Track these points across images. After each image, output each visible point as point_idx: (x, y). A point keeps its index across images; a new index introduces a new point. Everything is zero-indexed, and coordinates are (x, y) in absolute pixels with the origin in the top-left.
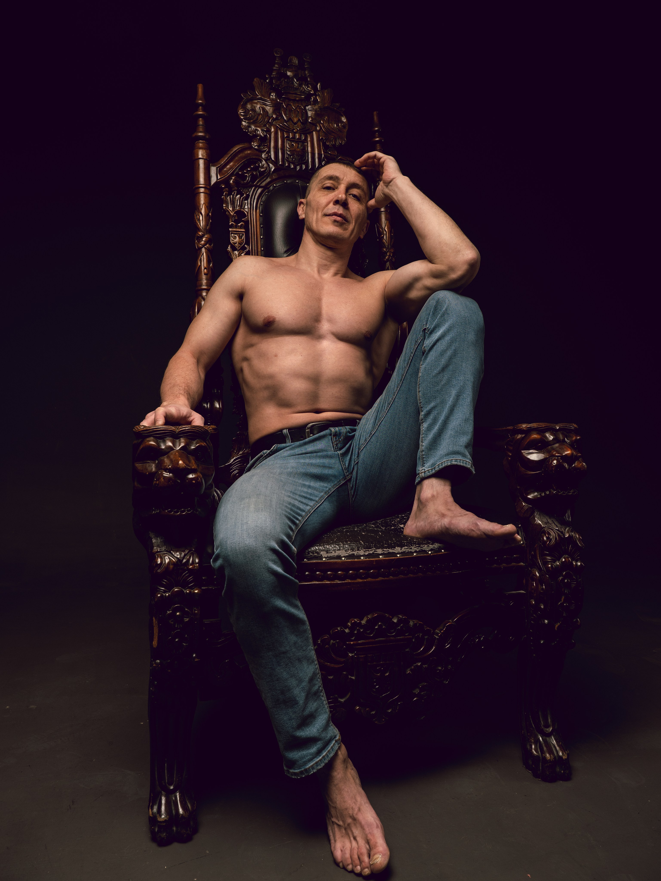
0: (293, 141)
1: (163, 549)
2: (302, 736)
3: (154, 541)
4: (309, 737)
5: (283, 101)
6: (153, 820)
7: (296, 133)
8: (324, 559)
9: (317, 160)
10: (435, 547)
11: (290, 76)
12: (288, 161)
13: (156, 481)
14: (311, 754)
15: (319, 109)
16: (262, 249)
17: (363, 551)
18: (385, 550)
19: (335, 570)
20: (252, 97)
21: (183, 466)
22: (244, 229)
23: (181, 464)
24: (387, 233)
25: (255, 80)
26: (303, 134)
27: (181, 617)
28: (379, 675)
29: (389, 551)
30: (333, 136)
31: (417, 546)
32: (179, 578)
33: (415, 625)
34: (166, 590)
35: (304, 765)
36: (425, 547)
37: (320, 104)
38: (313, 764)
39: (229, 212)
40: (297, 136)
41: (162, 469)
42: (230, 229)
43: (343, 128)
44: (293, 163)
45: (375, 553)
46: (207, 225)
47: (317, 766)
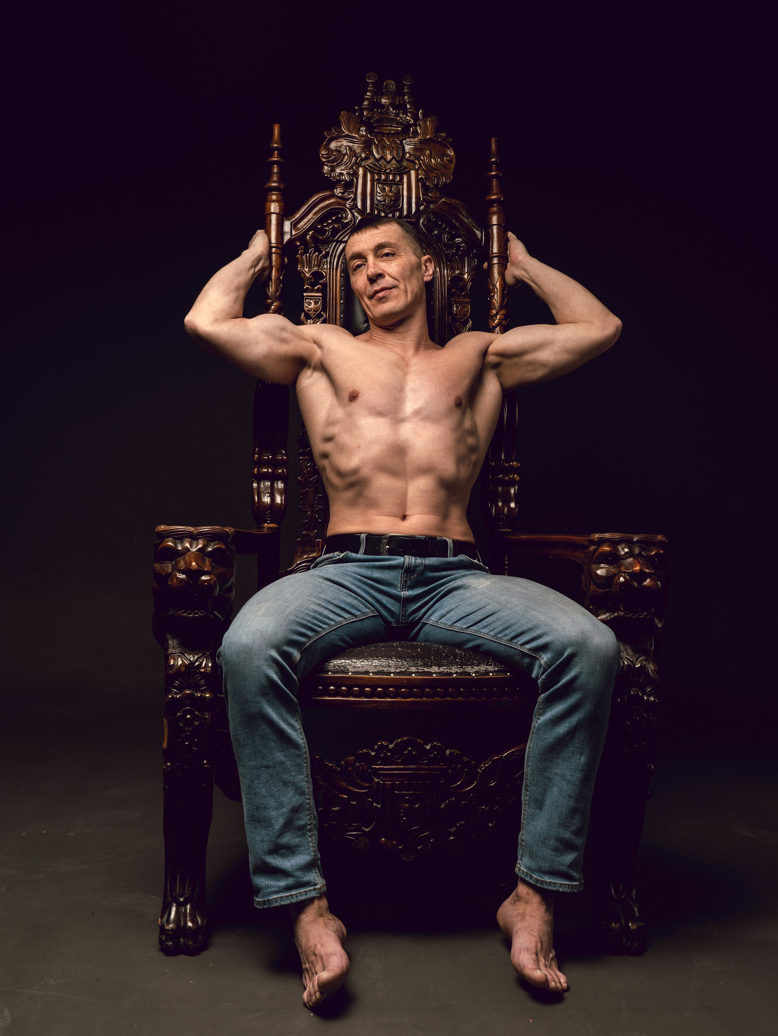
0: (385, 184)
1: (178, 651)
2: (271, 863)
3: (170, 642)
4: (278, 868)
5: (375, 136)
6: (162, 928)
7: (389, 174)
8: (350, 674)
9: (414, 205)
10: (481, 669)
11: (385, 104)
12: (377, 209)
13: (170, 581)
14: (279, 887)
15: (419, 142)
16: (342, 316)
18: (420, 668)
19: (362, 687)
20: (337, 135)
21: (196, 567)
22: (321, 292)
23: (194, 565)
24: (499, 291)
25: (342, 113)
26: (398, 174)
27: (192, 720)
28: (407, 805)
29: (424, 669)
30: (435, 173)
31: (459, 666)
32: (190, 680)
33: (451, 754)
34: (177, 692)
35: (268, 895)
36: (469, 669)
37: (421, 135)
38: (277, 898)
39: (304, 274)
40: (391, 177)
41: (176, 570)
42: (305, 294)
43: (448, 163)
44: (384, 211)
45: (408, 670)
46: (277, 291)
47: (281, 901)
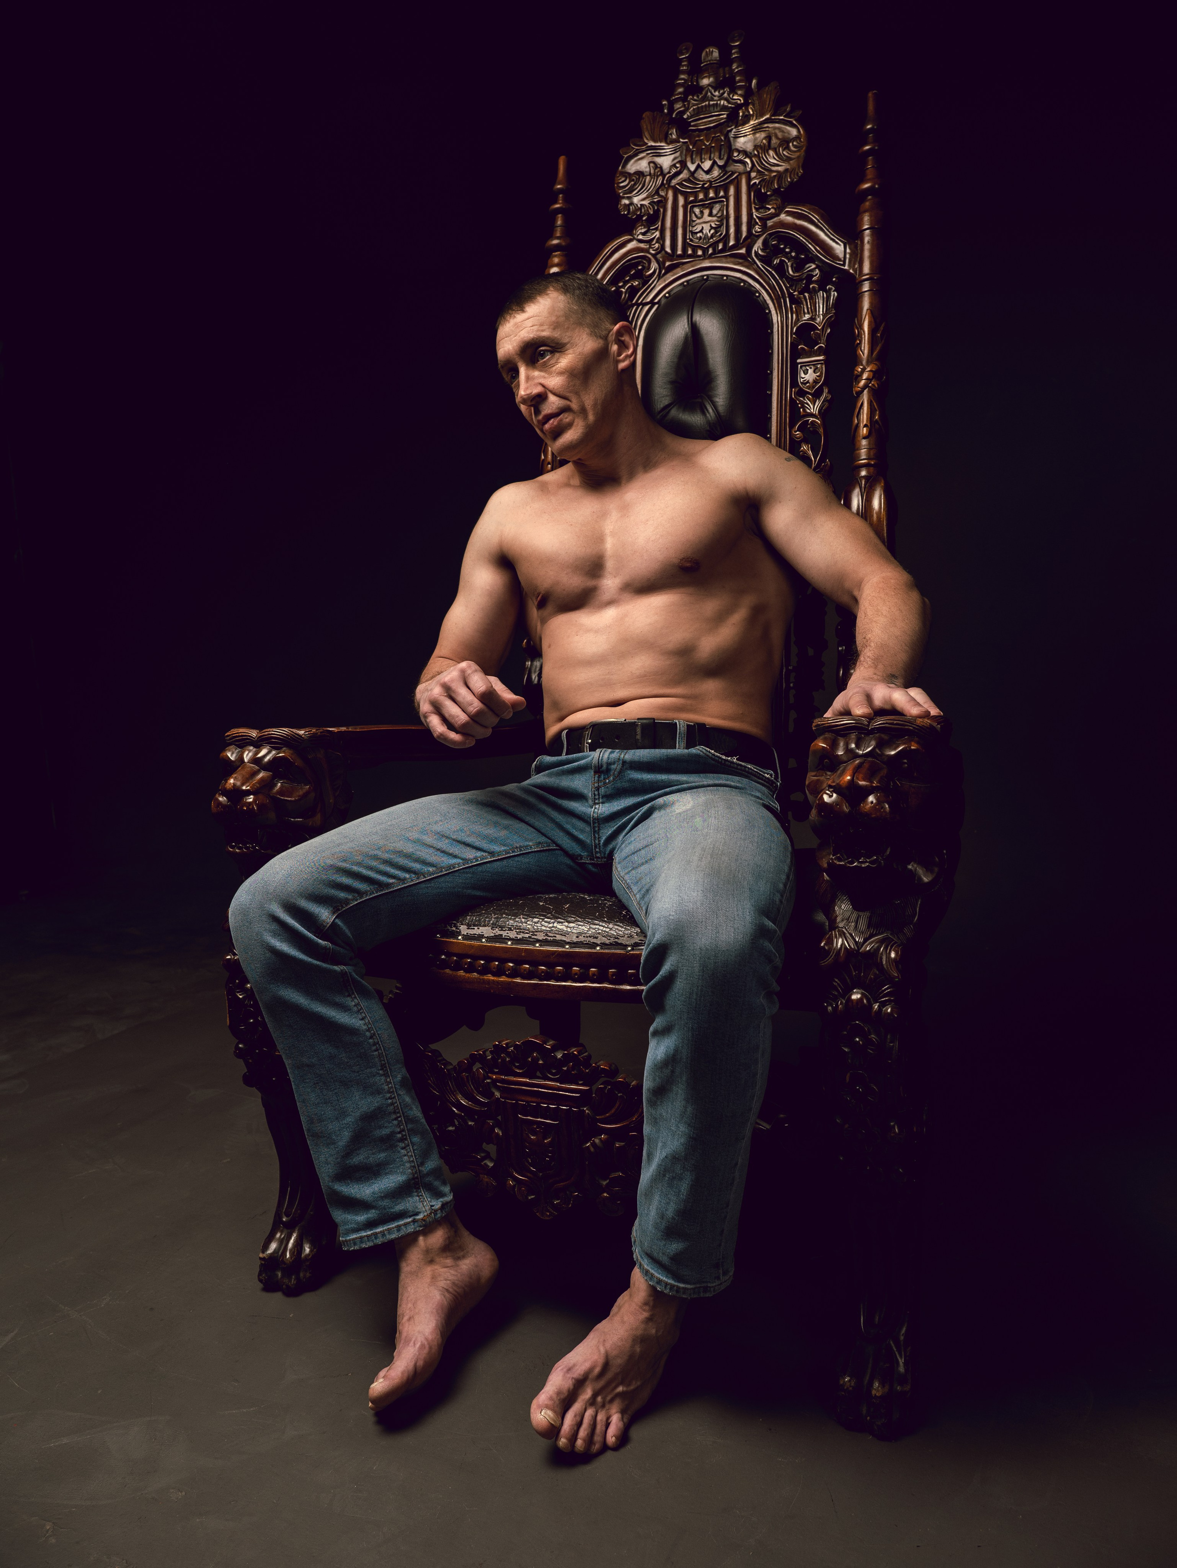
0: (703, 206)
2: (342, 1192)
4: (353, 1198)
5: (689, 138)
7: (708, 189)
9: (744, 228)
11: (704, 85)
12: (691, 246)
14: (358, 1223)
17: (516, 931)
20: (637, 150)
25: (644, 116)
26: (721, 186)
30: (775, 172)
33: (598, 1069)
35: (346, 1234)
37: (753, 118)
38: (356, 1238)
40: (711, 193)
43: (796, 150)
44: (700, 247)
47: (362, 1242)
